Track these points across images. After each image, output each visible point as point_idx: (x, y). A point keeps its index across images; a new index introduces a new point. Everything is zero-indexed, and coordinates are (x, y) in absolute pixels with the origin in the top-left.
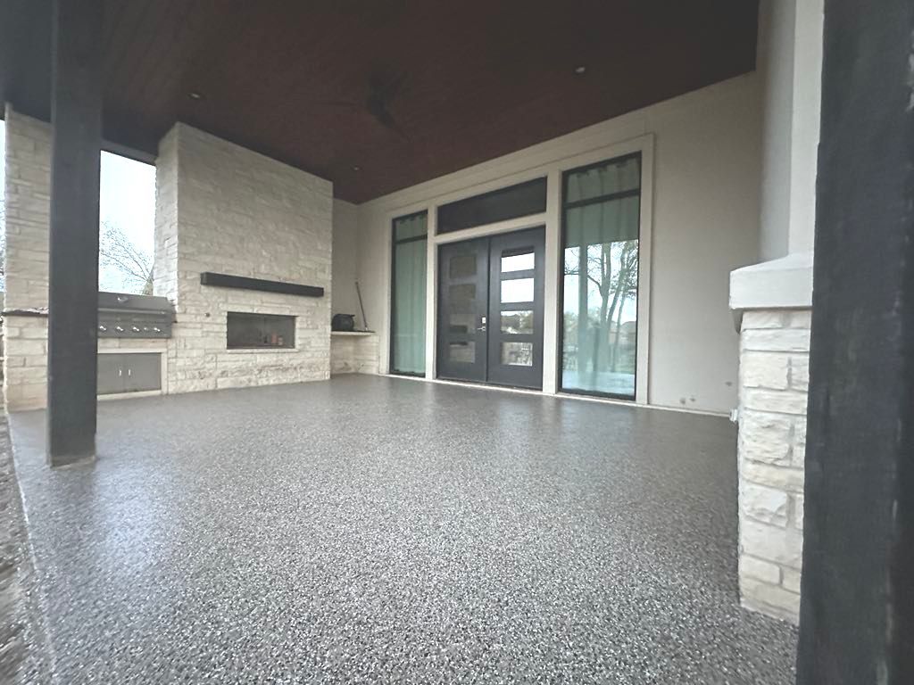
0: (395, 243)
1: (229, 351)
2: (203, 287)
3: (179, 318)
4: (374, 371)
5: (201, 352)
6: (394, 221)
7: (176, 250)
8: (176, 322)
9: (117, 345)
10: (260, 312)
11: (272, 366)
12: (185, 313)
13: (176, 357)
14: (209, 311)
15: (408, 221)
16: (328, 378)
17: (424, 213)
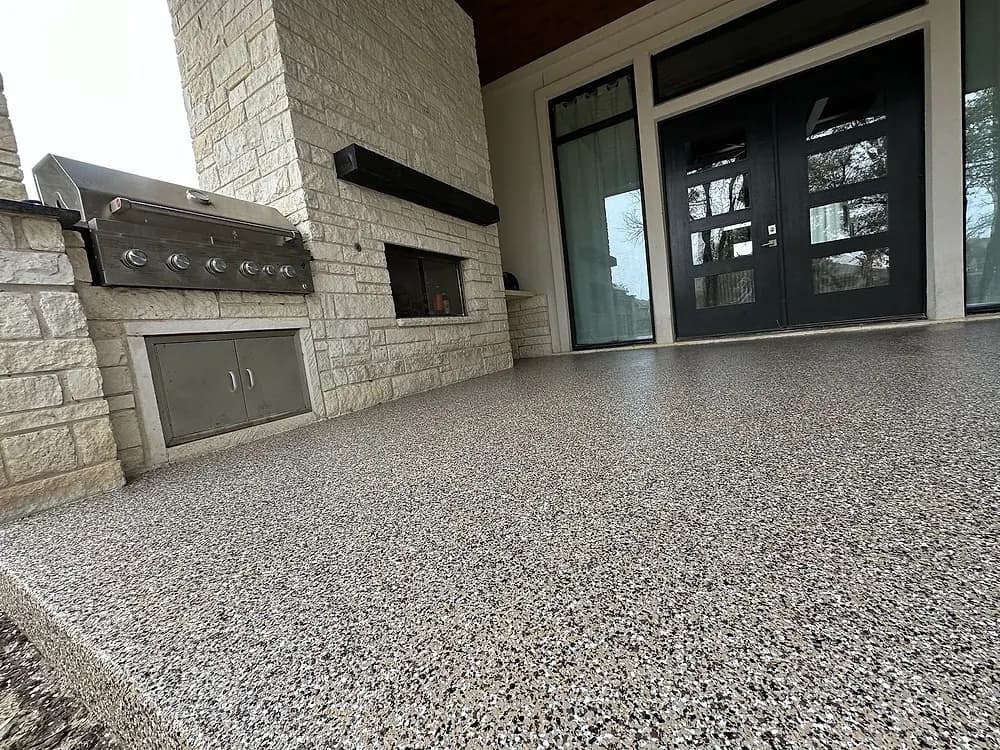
0: (557, 142)
1: (401, 322)
2: (342, 185)
3: (316, 250)
4: (546, 351)
5: (362, 326)
6: (552, 104)
7: (284, 88)
8: (312, 259)
9: (216, 314)
10: (426, 248)
11: (453, 350)
12: (323, 240)
13: (326, 338)
14: (359, 238)
15: (581, 100)
16: (511, 365)
17: (628, 71)
